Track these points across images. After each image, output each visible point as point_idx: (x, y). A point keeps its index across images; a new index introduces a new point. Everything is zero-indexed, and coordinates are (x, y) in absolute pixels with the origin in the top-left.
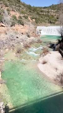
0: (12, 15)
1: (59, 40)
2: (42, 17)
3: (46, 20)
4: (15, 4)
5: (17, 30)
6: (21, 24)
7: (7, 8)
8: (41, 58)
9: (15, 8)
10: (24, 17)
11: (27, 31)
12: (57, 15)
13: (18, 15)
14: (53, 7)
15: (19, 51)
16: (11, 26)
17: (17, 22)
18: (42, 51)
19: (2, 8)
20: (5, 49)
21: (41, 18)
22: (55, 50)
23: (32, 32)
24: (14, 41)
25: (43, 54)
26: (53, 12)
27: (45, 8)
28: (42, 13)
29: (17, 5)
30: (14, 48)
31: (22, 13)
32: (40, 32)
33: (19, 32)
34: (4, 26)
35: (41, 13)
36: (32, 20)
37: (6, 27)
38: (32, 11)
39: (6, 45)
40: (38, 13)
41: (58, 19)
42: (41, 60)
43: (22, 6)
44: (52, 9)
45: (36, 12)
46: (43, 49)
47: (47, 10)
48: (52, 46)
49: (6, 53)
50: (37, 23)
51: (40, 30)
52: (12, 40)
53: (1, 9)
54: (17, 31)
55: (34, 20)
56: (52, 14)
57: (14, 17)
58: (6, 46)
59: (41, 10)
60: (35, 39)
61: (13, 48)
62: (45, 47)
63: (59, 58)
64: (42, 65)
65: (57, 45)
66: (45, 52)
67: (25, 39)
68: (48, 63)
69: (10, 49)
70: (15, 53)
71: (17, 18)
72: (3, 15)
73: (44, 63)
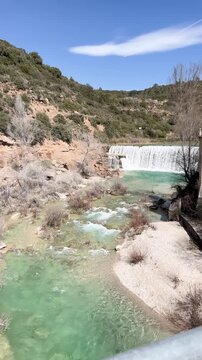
0: (35, 112)
1: (179, 188)
2: (125, 120)
3: (137, 127)
4: (44, 83)
5: (49, 154)
6: (62, 139)
7: (20, 92)
8: (126, 242)
9: (46, 92)
10: (71, 117)
11: (80, 159)
12: (169, 113)
13: (52, 112)
14: (156, 92)
15: (55, 219)
16: (32, 144)
17: (50, 133)
18: (128, 221)
19: (6, 92)
20: (10, 213)
21: (122, 123)
22: (167, 217)
23: (94, 162)
24: (38, 189)
25: (132, 230)
26: (156, 107)
27: (132, 94)
28: (126, 109)
29: (52, 85)
30: (38, 210)
31: (67, 106)
32: (120, 163)
33: (54, 162)
34: (9, 145)
35: (121, 108)
36: (95, 126)
37: (15, 147)
38: (95, 103)
39: (13, 200)
40: (112, 108)
41: (171, 124)
42: (125, 250)
43: (67, 90)
44: (154, 99)
45: (107, 106)
46: (132, 214)
47: (140, 101)
48: (159, 206)
49: (11, 228)
50: (109, 135)
51: (120, 157)
52: (32, 186)
53: (4, 97)
54: (50, 157)
55: (101, 128)
56: (155, 110)
57: (43, 119)
58: (13, 203)
59: (121, 99)
60: (106, 183)
61: (35, 212)
62: (136, 208)
63: (183, 244)
64: (129, 266)
65: (173, 201)
66: (138, 223)
67: (74, 184)
68: (148, 260)
69: (23, 213)
70: (39, 228)
71: (52, 122)
72: (7, 112)
73: (136, 259)
